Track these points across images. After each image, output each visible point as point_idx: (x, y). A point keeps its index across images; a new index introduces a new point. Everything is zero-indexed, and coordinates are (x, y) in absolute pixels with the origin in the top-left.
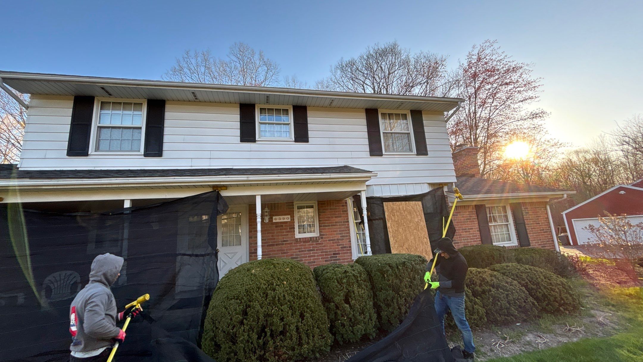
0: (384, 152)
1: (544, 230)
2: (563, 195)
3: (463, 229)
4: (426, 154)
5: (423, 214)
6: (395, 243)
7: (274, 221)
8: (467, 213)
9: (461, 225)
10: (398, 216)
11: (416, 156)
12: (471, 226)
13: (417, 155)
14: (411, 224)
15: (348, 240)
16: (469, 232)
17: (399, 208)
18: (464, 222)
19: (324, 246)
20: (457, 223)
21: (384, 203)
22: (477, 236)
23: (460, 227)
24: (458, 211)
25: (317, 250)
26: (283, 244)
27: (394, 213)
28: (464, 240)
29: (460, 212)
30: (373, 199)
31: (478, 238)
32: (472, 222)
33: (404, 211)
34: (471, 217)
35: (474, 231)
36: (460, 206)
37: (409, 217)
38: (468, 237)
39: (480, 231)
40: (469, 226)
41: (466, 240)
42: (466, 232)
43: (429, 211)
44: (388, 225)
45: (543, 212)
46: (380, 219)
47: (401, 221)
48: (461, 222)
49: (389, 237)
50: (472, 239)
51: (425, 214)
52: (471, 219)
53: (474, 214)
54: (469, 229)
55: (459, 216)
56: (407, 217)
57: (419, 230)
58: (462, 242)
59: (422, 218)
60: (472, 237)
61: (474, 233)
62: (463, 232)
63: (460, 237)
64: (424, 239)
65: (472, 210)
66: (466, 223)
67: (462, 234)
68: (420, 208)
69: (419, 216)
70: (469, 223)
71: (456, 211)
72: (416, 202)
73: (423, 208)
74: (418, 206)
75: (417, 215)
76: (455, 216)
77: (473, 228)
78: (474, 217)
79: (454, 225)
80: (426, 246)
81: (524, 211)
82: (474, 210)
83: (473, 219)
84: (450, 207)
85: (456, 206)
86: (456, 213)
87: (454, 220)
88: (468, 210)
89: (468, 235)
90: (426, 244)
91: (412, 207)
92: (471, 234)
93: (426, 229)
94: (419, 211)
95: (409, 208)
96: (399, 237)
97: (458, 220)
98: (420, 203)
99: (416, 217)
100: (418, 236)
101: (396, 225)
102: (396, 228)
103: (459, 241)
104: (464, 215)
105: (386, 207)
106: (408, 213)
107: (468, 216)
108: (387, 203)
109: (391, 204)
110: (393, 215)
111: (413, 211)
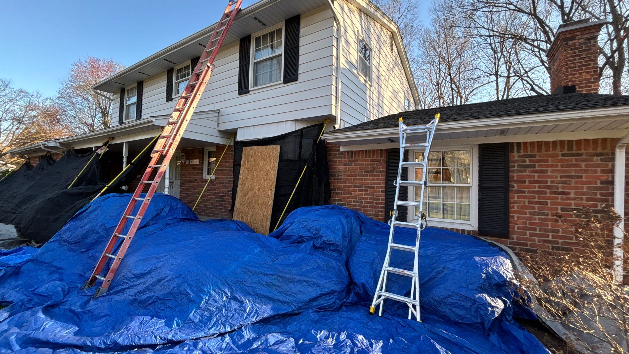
0: (250, 88)
3: (355, 187)
4: (295, 78)
6: (241, 191)
7: (191, 163)
8: (369, 162)
9: (354, 179)
10: (251, 162)
11: (283, 85)
12: (371, 183)
13: (284, 83)
14: (261, 172)
16: (366, 191)
17: (255, 153)
18: (359, 176)
19: (216, 188)
20: (348, 176)
21: (244, 148)
22: (379, 199)
23: (351, 183)
24: (353, 159)
25: (212, 190)
26: (194, 182)
27: (249, 159)
28: (354, 201)
29: (357, 161)
32: (375, 176)
33: (259, 157)
34: (374, 168)
35: (374, 191)
36: (359, 151)
37: (261, 164)
38: (363, 198)
40: (368, 183)
41: (357, 202)
42: (359, 191)
44: (241, 171)
46: (237, 165)
47: (253, 168)
48: (356, 176)
49: (239, 184)
50: (368, 203)
52: (373, 172)
53: (381, 164)
54: (365, 187)
55: (354, 166)
56: (259, 164)
57: (266, 179)
58: (351, 204)
59: (274, 166)
60: (370, 200)
61: (374, 194)
62: (356, 190)
63: (348, 198)
64: (269, 190)
65: (379, 158)
66: (364, 178)
67: (353, 193)
68: (276, 154)
69: (272, 163)
70: (368, 177)
71: (350, 159)
72: (274, 146)
73: (281, 153)
74: (274, 151)
75: (270, 162)
76: (348, 167)
77: (375, 186)
78: (380, 168)
79: (343, 178)
80: (268, 199)
81: (516, 161)
82: (383, 158)
83: (377, 172)
84: (342, 153)
85: (352, 152)
86: (349, 161)
87: (344, 171)
88: (371, 158)
89: (363, 196)
90: (269, 197)
91: (267, 152)
92: (369, 195)
93: (276, 179)
94: (273, 157)
95: (264, 153)
96: (246, 185)
97: (351, 172)
98: (278, 148)
99: (268, 165)
100: (263, 186)
101: (247, 172)
102: (246, 176)
103: (346, 203)
104: (363, 165)
105: (244, 152)
106: (262, 159)
107: (370, 166)
108: (246, 147)
109: (249, 149)
110: (247, 162)
111: (267, 157)
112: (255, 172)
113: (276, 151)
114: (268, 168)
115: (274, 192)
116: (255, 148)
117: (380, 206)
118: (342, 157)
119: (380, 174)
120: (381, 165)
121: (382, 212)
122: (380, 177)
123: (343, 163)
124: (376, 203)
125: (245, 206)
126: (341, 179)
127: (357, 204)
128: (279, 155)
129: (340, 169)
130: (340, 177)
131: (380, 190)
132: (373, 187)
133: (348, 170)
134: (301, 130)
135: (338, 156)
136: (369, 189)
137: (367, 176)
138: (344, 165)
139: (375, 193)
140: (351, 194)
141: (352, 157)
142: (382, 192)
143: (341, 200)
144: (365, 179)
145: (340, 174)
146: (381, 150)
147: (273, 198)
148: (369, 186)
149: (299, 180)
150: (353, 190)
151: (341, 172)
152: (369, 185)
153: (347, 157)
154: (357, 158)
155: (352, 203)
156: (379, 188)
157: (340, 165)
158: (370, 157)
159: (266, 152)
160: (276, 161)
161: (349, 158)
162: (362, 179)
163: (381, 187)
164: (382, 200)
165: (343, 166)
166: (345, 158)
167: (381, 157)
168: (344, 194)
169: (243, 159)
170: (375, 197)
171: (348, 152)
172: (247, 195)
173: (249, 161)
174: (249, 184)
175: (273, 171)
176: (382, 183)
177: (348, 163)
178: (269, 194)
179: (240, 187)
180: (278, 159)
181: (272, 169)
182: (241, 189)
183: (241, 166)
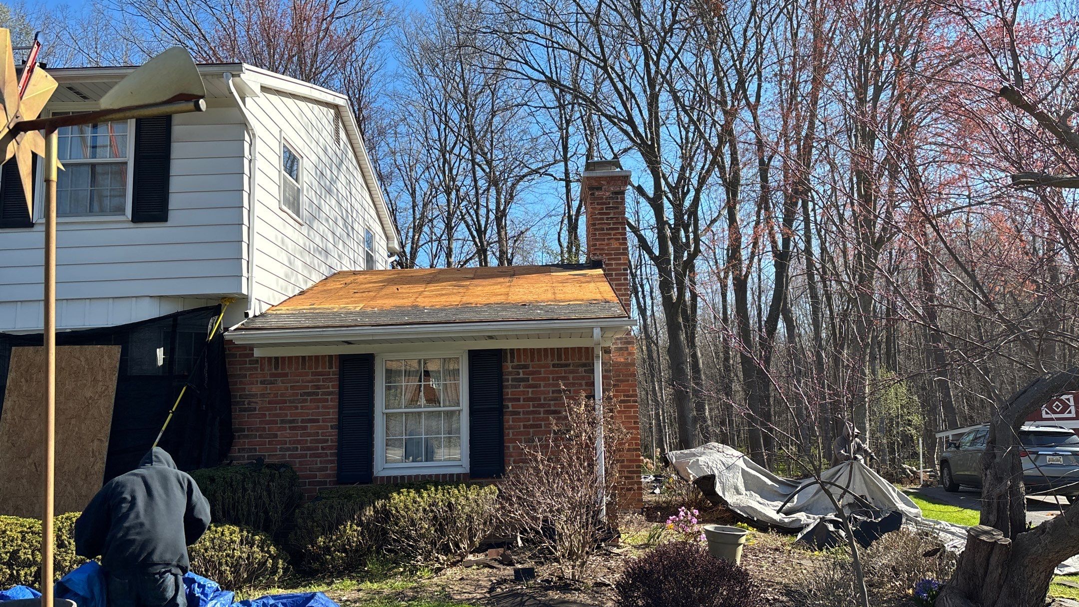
3: (283, 422)
4: (163, 216)
5: (115, 378)
8: (310, 377)
9: (281, 409)
10: (38, 382)
11: (130, 225)
12: (312, 414)
13: (133, 222)
16: (305, 428)
18: (290, 402)
20: (270, 402)
21: (13, 348)
22: (326, 441)
23: (277, 415)
24: (280, 371)
28: (281, 449)
29: (286, 375)
31: (330, 448)
32: (320, 401)
34: (318, 387)
35: (320, 428)
36: (290, 358)
38: (299, 442)
39: (340, 427)
40: (308, 414)
41: (288, 449)
42: (291, 428)
43: (136, 371)
48: (285, 402)
50: (309, 449)
51: (121, 379)
52: (316, 394)
53: (331, 380)
54: (303, 421)
55: (281, 384)
57: (85, 419)
58: (276, 455)
59: (106, 390)
60: (311, 443)
61: (318, 433)
62: (285, 429)
63: (270, 443)
64: (93, 441)
65: (327, 370)
66: (299, 405)
67: (279, 433)
68: (111, 363)
69: (101, 383)
70: (308, 404)
71: (274, 371)
72: (105, 347)
73: (123, 362)
74: (106, 357)
75: (95, 380)
76: (268, 386)
77: (321, 418)
78: (328, 388)
79: (260, 408)
80: (92, 459)
81: (510, 373)
82: (334, 369)
83: (324, 394)
84: (257, 361)
85: (277, 358)
86: (272, 375)
87: (261, 394)
88: (314, 370)
89: (299, 438)
90: (94, 456)
91: (87, 360)
92: (309, 435)
93: (111, 417)
94: (103, 370)
95: (78, 362)
96: (24, 435)
97: (276, 395)
98: (116, 351)
99: (90, 387)
100: (77, 434)
101: (26, 405)
102: (24, 413)
103: (266, 454)
104: (298, 382)
105: (16, 359)
106: (70, 375)
107: (310, 384)
108: (20, 348)
109: (31, 352)
110: (27, 381)
111: (86, 370)
113: (110, 357)
114: (89, 394)
115: (107, 444)
117: (328, 452)
118: (256, 369)
119: (329, 397)
120: (330, 382)
121: (331, 462)
122: (329, 403)
123: (259, 380)
124: (323, 448)
125: (24, 481)
126: (255, 408)
127: (287, 453)
128: (118, 365)
129: (254, 390)
130: (253, 405)
131: (329, 424)
132: (317, 421)
133: (268, 391)
134: (174, 317)
135: (248, 366)
136: (309, 425)
137: (305, 401)
138: (262, 383)
139: (320, 431)
140: (276, 436)
141: (276, 368)
142: (332, 427)
143: (255, 449)
144: (302, 407)
145: (254, 400)
146: (331, 357)
147: (105, 457)
148: (309, 419)
149: (171, 415)
150: (280, 429)
151: (255, 396)
152: (310, 417)
153: (266, 368)
154: (287, 371)
155: (278, 453)
156: (327, 422)
157: (252, 383)
158: (310, 368)
159: (82, 359)
160: (111, 380)
161: (270, 369)
162: (297, 408)
163: (331, 420)
164: (332, 441)
165: (259, 385)
166: (262, 370)
167: (331, 367)
168: (260, 436)
169: (11, 376)
170: (320, 437)
171: (270, 359)
172: (29, 456)
173: (31, 378)
174: (34, 432)
175: (102, 400)
176: (333, 413)
177: (268, 378)
178: (93, 449)
179: (6, 440)
180: (117, 375)
181: (100, 396)
182: (10, 445)
183: (6, 392)
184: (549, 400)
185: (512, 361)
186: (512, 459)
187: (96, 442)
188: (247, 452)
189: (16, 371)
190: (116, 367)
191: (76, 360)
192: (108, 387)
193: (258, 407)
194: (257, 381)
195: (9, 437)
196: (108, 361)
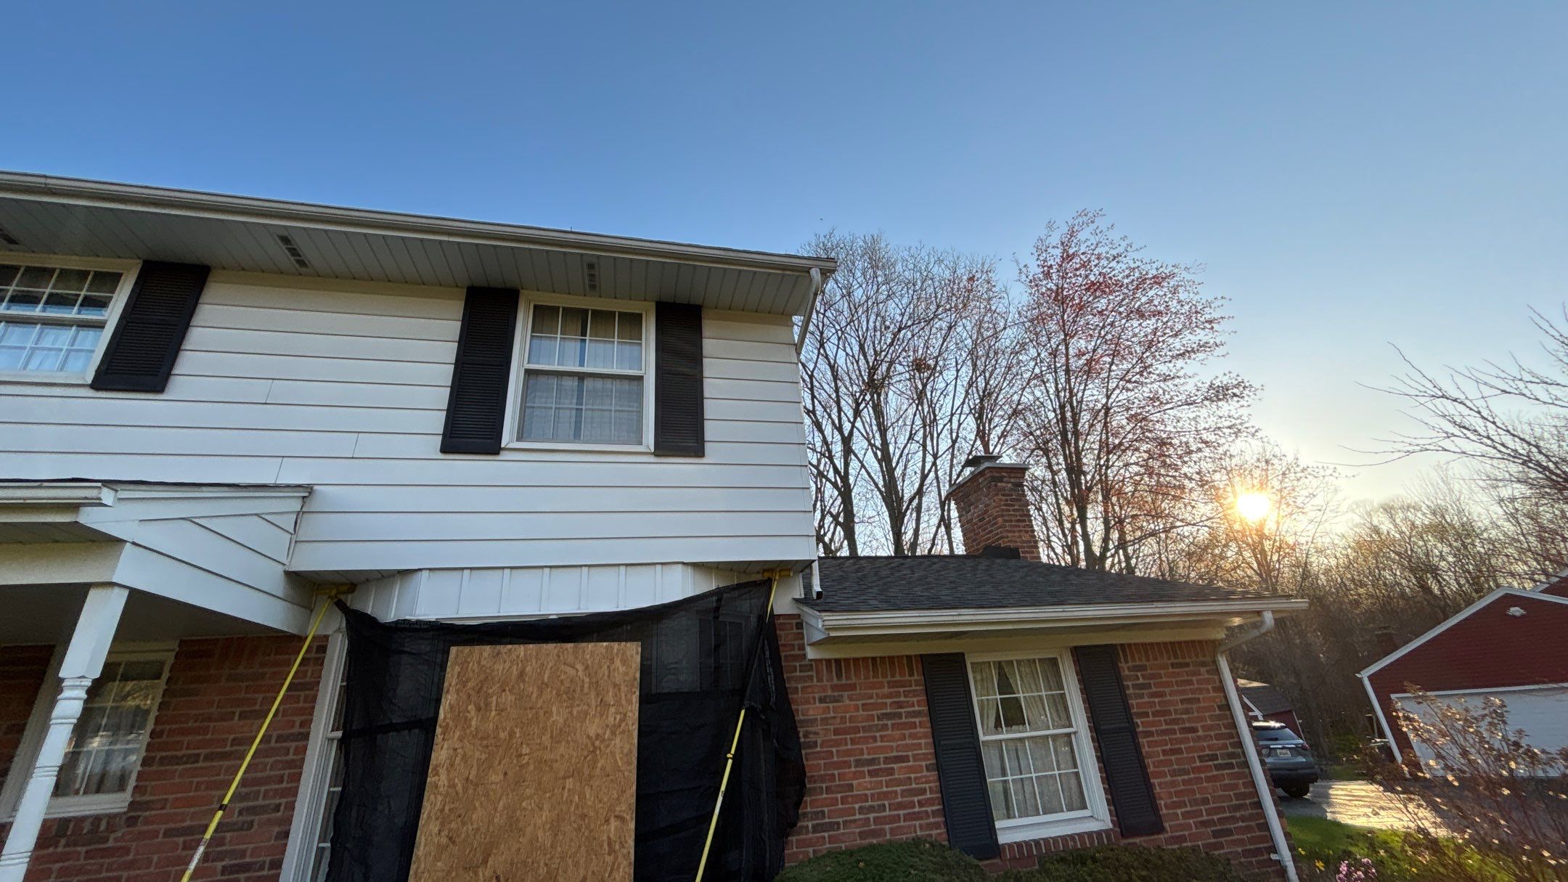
0: (507, 438)
1: (1214, 757)
2: (1259, 613)
3: (859, 763)
4: (696, 449)
5: (635, 699)
6: (441, 849)
8: (886, 690)
9: (853, 741)
10: (500, 711)
11: (653, 459)
12: (897, 748)
13: (656, 454)
14: (562, 749)
15: (276, 829)
16: (890, 772)
17: (522, 674)
18: (865, 729)
20: (836, 732)
21: (454, 650)
22: (923, 791)
23: (848, 753)
24: (844, 681)
27: (488, 696)
28: (861, 810)
29: (853, 687)
30: (403, 630)
31: (929, 802)
32: (905, 726)
33: (542, 687)
34: (900, 705)
35: (911, 770)
36: (856, 660)
37: (558, 717)
38: (885, 795)
39: (939, 767)
40: (892, 749)
41: (871, 809)
42: (872, 774)
43: (668, 685)
44: (440, 755)
45: (1207, 681)
46: (409, 726)
47: (512, 734)
48: (857, 730)
49: (424, 816)
50: (900, 806)
51: (645, 700)
52: (900, 716)
53: (915, 693)
54: (887, 760)
55: (847, 702)
56: (548, 713)
57: (591, 777)
58: (855, 821)
59: (622, 721)
60: (902, 796)
61: (910, 778)
62: (862, 775)
63: (844, 800)
64: (607, 821)
65: (907, 678)
66: (878, 734)
67: (855, 782)
68: (626, 674)
69: (612, 710)
70: (890, 732)
71: (835, 681)
72: (616, 645)
73: (645, 670)
74: (618, 662)
75: (603, 704)
76: (831, 705)
77: (910, 753)
78: (913, 705)
79: (823, 742)
80: (609, 859)
82: (916, 677)
83: (909, 714)
84: (811, 665)
85: (838, 661)
86: (834, 688)
87: (822, 719)
88: (889, 678)
89: (885, 789)
90: (612, 851)
91: (587, 668)
92: (899, 782)
93: (635, 771)
94: (615, 685)
95: (572, 672)
96: (474, 816)
97: (843, 719)
98: (633, 650)
99: (594, 716)
100: (577, 807)
101: (477, 754)
102: (474, 772)
103: (840, 820)
104: (871, 697)
105: (457, 669)
106: (558, 695)
107: (888, 701)
108: (467, 649)
109: (485, 654)
110: (478, 709)
111: (586, 686)
112: (525, 750)
113: (624, 662)
114: (592, 731)
115: (632, 825)
116: (520, 650)
117: (929, 809)
118: (811, 678)
119: (917, 720)
120: (914, 696)
121: (936, 826)
122: (919, 729)
123: (817, 696)
124: (921, 804)
126: (816, 743)
127: (872, 816)
128: (638, 675)
129: (811, 712)
130: (812, 738)
131: (924, 764)
132: (905, 759)
133: (832, 714)
134: (718, 593)
135: (798, 674)
136: (895, 766)
137: (885, 727)
138: (822, 700)
139: (913, 776)
140: (851, 787)
141: (839, 676)
142: (928, 768)
143: (823, 812)
144: (882, 738)
145: (812, 729)
146: (909, 657)
147: (632, 849)
148: (894, 757)
149: (730, 762)
150: (855, 776)
151: (813, 722)
152: (895, 754)
153: (825, 677)
154: (854, 680)
155: (858, 817)
156: (921, 760)
157: (808, 702)
158: (884, 676)
159: (578, 666)
160: (630, 702)
161: (830, 679)
162: (875, 739)
163: (925, 757)
164: (931, 791)
165: (817, 704)
166: (820, 680)
167: (911, 674)
168: (828, 790)
169: (448, 700)
170: (914, 786)
171: (828, 661)
172: (485, 861)
173: (487, 705)
174: (496, 810)
175: (618, 740)
176: (925, 745)
177: (829, 693)
178: (609, 838)
179: (436, 830)
180: (638, 693)
181: (613, 733)
182: (444, 840)
183: (439, 730)
184: (1181, 714)
185: (1126, 662)
186: (1163, 802)
187: (614, 823)
188: (812, 819)
189: (458, 691)
190: (635, 679)
191: (568, 669)
192: (625, 715)
193: (819, 742)
194: (814, 698)
195: (442, 824)
196: (622, 669)
